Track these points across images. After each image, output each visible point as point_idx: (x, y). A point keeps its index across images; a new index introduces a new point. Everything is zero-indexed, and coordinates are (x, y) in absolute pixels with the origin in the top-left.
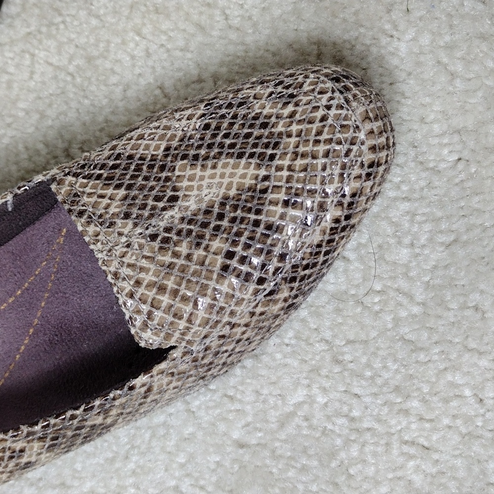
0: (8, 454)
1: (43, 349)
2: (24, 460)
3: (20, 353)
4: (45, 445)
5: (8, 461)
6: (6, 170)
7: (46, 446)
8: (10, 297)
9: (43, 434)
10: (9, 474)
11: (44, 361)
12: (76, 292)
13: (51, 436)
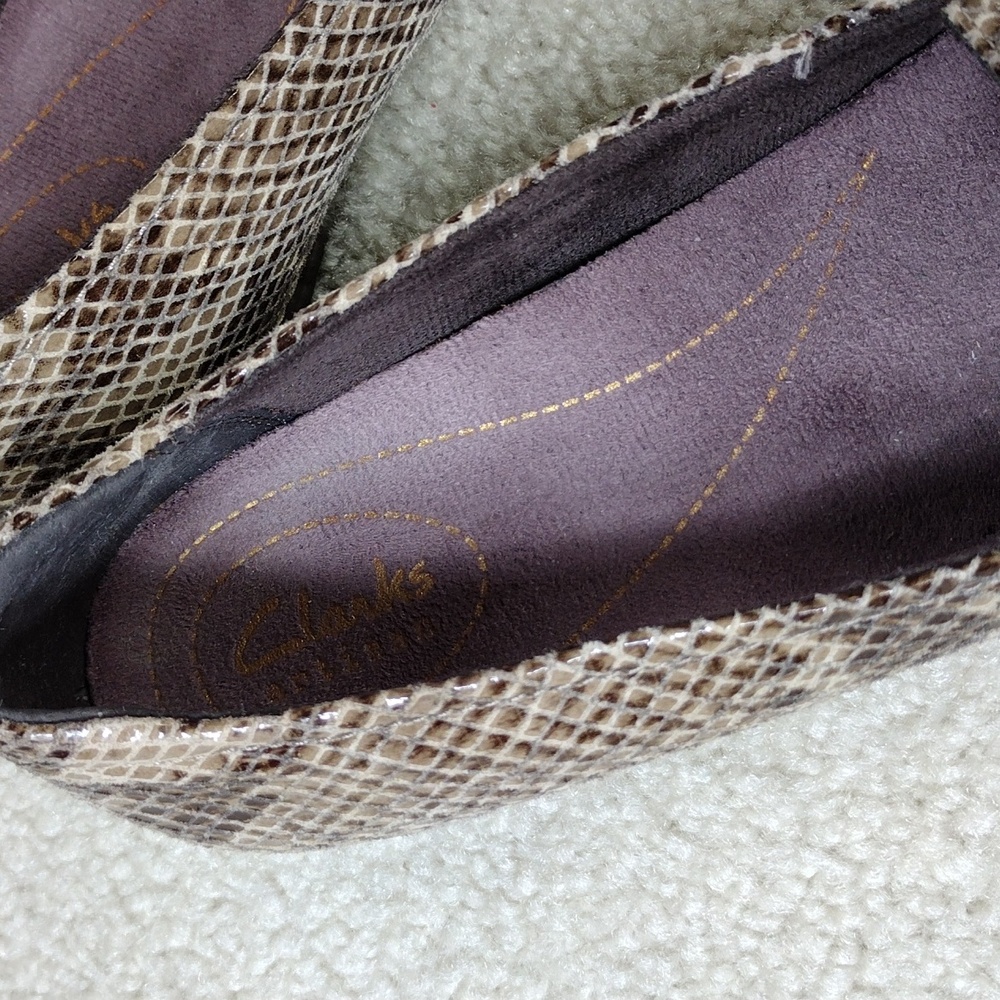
0: (768, 662)
1: (797, 439)
2: (793, 683)
3: (741, 444)
4: (850, 652)
5: (760, 680)
6: (681, 27)
7: (854, 655)
8: (729, 309)
9: (861, 623)
10: (746, 715)
11: (799, 466)
12: (882, 310)
13: (874, 629)
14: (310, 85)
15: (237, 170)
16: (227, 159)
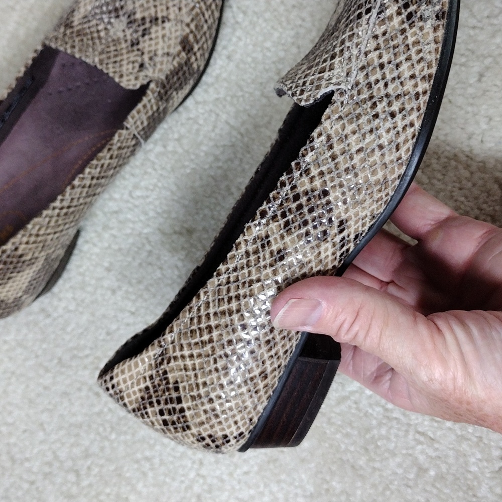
14: (65, 211)
15: (42, 232)
16: (39, 230)
